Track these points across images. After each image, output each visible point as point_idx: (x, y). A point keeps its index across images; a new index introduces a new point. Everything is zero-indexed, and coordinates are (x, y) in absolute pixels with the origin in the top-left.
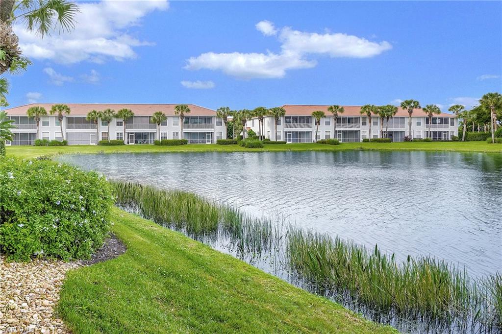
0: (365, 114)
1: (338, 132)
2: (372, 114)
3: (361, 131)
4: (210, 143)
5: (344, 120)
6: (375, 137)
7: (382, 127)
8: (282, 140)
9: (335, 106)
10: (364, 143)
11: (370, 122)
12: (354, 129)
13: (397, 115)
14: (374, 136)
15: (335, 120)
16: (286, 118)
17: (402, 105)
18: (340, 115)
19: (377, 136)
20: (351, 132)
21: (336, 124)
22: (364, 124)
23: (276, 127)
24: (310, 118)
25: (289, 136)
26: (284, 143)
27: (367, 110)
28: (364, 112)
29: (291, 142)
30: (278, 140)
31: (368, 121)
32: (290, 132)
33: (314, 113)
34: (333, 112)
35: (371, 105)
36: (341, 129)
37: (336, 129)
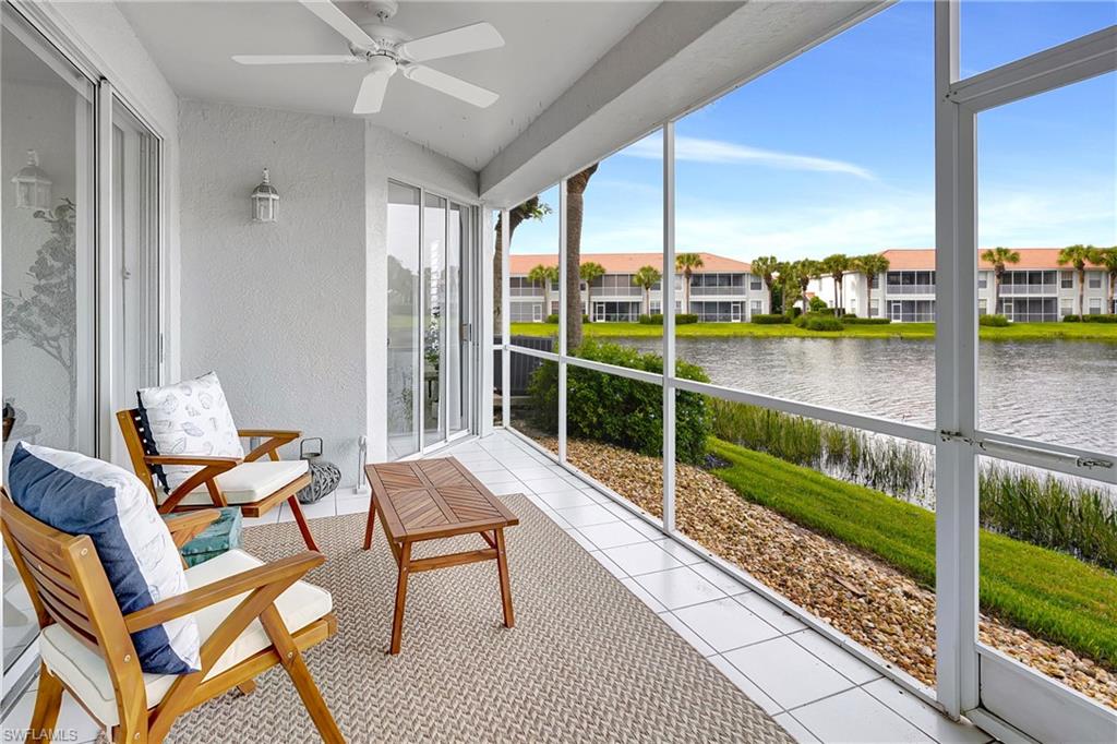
0: (1071, 265)
1: (1006, 301)
2: (1088, 265)
3: (1059, 300)
4: (739, 321)
5: (1020, 277)
6: (1095, 314)
7: (1113, 292)
8: (881, 315)
9: (1000, 251)
10: (1066, 324)
11: (1082, 281)
12: (1042, 295)
14: (1091, 309)
15: (998, 277)
16: (890, 274)
18: (1009, 267)
19: (1099, 309)
20: (1035, 302)
21: (1001, 286)
22: (1067, 284)
23: (869, 292)
25: (897, 309)
26: (886, 322)
27: (1075, 256)
28: (1066, 262)
29: (900, 321)
30: (873, 317)
31: (1076, 279)
32: (899, 302)
34: (994, 261)
35: (1085, 246)
36: (1013, 295)
37: (1001, 296)
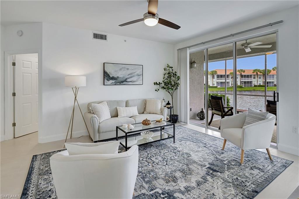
0: (255, 73)
2: (259, 73)
3: (253, 81)
5: (245, 76)
6: (260, 85)
7: (263, 80)
8: (215, 85)
9: (241, 70)
10: (254, 87)
11: (257, 77)
12: (249, 80)
13: (271, 74)
14: (259, 84)
15: (241, 76)
16: (217, 75)
17: (273, 69)
18: (243, 74)
19: (260, 84)
20: (248, 82)
21: (241, 78)
22: (254, 78)
23: (213, 80)
24: (228, 76)
25: (219, 84)
26: (216, 87)
27: (256, 71)
29: (219, 87)
30: (214, 86)
31: (256, 77)
32: (219, 82)
33: (231, 73)
34: (240, 72)
35: (258, 69)
36: (244, 80)
37: (241, 81)
